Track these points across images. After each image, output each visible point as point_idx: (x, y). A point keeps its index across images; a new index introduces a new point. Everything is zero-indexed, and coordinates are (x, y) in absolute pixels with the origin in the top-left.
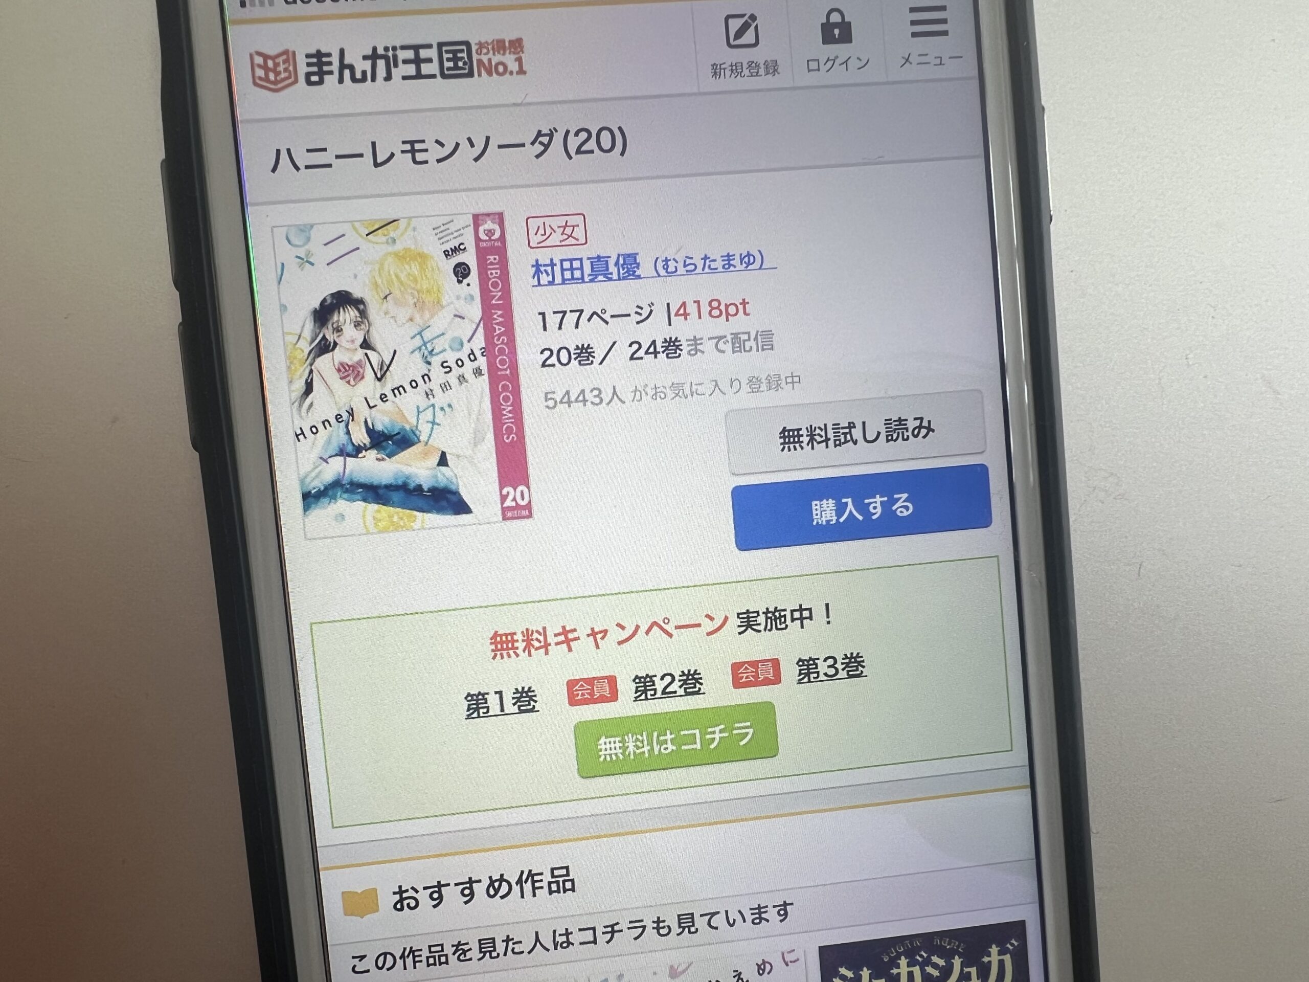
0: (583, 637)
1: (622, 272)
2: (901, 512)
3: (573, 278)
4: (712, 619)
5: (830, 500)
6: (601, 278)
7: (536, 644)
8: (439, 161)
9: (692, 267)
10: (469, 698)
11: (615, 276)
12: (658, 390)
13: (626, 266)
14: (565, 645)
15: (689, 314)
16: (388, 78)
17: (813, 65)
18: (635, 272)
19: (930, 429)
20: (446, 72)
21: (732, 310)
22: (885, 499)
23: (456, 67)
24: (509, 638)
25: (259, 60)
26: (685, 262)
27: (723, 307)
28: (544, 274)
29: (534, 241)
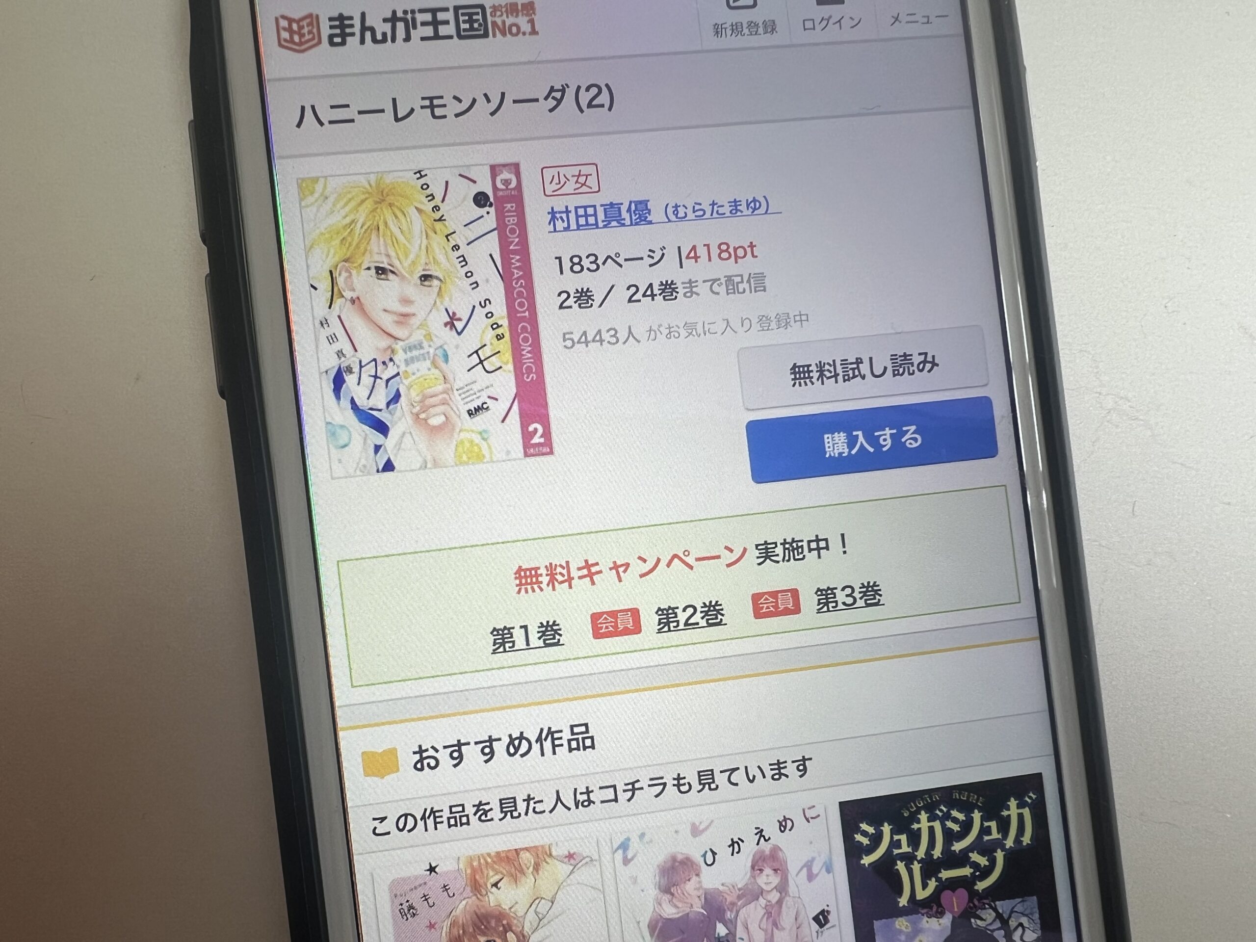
0: (606, 570)
1: (634, 218)
2: (911, 444)
3: (587, 224)
4: (731, 551)
5: (842, 434)
6: (614, 224)
7: (560, 578)
8: (457, 115)
9: (701, 213)
10: (495, 633)
11: (628, 222)
12: (672, 330)
13: (637, 212)
14: (588, 579)
15: (699, 257)
16: (408, 39)
17: (808, 25)
18: (647, 217)
19: (934, 364)
20: (462, 33)
21: (740, 252)
22: (895, 431)
23: (472, 28)
24: (533, 572)
25: (284, 23)
26: (694, 207)
27: (731, 250)
28: (560, 220)
29: (549, 190)
